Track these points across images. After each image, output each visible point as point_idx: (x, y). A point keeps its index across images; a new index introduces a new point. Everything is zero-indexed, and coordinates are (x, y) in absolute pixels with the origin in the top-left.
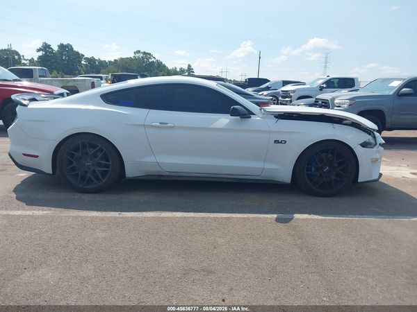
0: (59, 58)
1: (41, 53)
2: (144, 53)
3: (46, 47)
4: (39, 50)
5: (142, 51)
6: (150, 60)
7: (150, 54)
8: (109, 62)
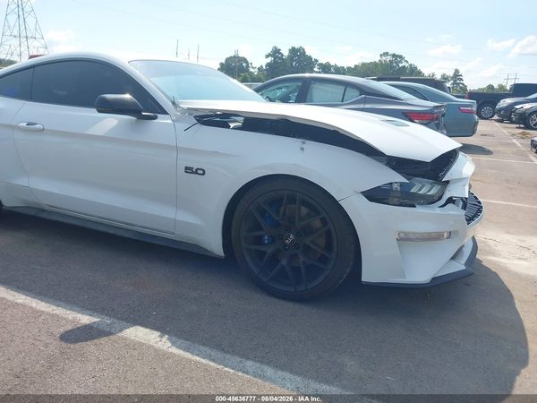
0: (289, 65)
1: (270, 60)
2: (394, 55)
3: (276, 52)
4: (267, 56)
5: (391, 53)
6: (401, 65)
7: (401, 57)
8: (348, 68)
